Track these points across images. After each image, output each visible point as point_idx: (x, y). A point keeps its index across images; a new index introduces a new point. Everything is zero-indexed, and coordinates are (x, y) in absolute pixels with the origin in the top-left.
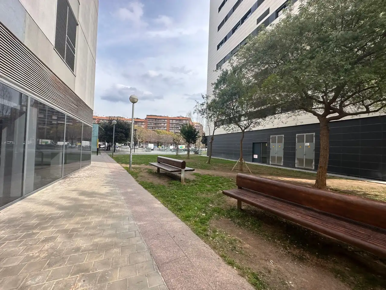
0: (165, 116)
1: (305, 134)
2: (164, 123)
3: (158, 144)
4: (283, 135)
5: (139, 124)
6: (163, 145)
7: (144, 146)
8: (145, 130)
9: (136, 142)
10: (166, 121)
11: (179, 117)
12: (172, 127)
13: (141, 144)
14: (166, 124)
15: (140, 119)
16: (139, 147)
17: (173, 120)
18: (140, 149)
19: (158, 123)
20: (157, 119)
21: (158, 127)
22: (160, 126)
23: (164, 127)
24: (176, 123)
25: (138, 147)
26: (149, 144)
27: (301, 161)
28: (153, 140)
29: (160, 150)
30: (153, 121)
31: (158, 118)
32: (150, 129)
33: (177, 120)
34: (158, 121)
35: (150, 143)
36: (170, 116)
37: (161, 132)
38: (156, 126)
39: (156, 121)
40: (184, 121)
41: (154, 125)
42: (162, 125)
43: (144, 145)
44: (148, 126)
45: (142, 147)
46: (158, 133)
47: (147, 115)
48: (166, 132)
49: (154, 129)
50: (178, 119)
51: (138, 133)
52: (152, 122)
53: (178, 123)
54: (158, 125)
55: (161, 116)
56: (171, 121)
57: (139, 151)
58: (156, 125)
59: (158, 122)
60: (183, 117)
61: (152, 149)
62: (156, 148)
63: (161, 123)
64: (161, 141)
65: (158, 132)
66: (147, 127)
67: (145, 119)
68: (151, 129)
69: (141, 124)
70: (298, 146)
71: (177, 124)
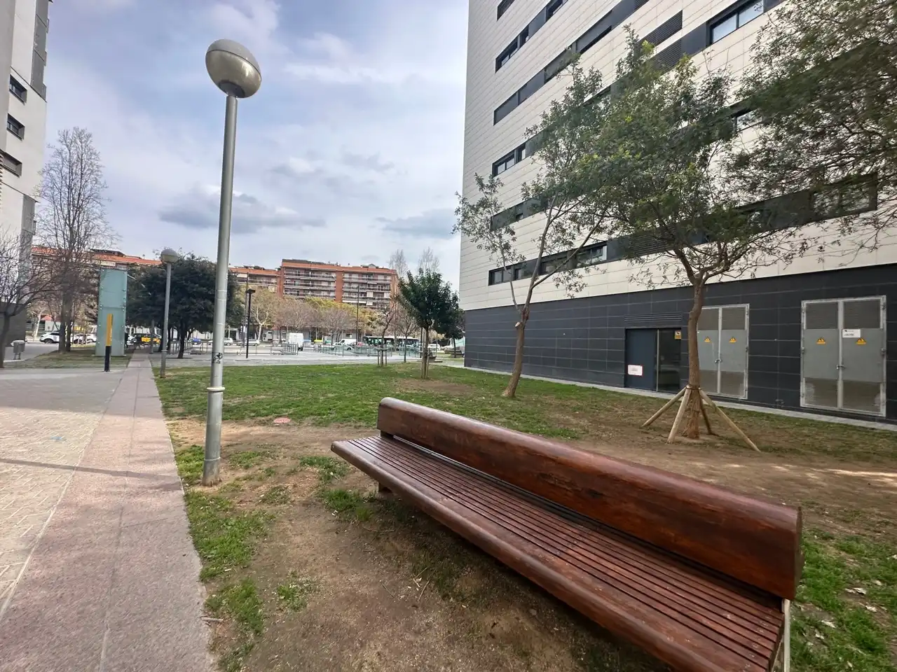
0: (332, 263)
1: (841, 302)
2: (329, 282)
3: (313, 333)
4: (747, 306)
5: (260, 282)
6: (326, 337)
7: (276, 340)
8: (279, 299)
9: (251, 328)
10: (334, 275)
11: (367, 267)
12: (350, 292)
13: (267, 333)
14: (333, 285)
15: (264, 269)
16: (262, 342)
17: (351, 273)
18: (264, 346)
19: (313, 281)
20: (309, 270)
21: (312, 291)
22: (317, 288)
23: (329, 291)
24: (361, 281)
25: (258, 342)
26: (291, 334)
27: (825, 388)
28: (300, 323)
29: (320, 350)
30: (299, 275)
31: (313, 267)
32: (291, 294)
33: (363, 274)
34: (312, 276)
35: (293, 329)
36: (344, 264)
37: (320, 303)
38: (308, 288)
39: (308, 276)
40: (381, 278)
41: (301, 285)
42: (323, 287)
43: (275, 336)
44: (286, 286)
45: (271, 341)
46: (314, 305)
47: (284, 261)
48: (334, 302)
49: (301, 295)
50: (365, 271)
51: (259, 305)
52: (298, 277)
53: (366, 281)
54: (312, 286)
55: (320, 264)
56: (347, 276)
57: (262, 354)
58: (306, 285)
59: (312, 278)
60: (377, 268)
61: (300, 346)
62: (309, 344)
63: (321, 281)
64: (322, 325)
65: (313, 302)
66: (283, 290)
67: (279, 269)
68: (295, 295)
69: (266, 282)
70: (811, 339)
71: (363, 284)
